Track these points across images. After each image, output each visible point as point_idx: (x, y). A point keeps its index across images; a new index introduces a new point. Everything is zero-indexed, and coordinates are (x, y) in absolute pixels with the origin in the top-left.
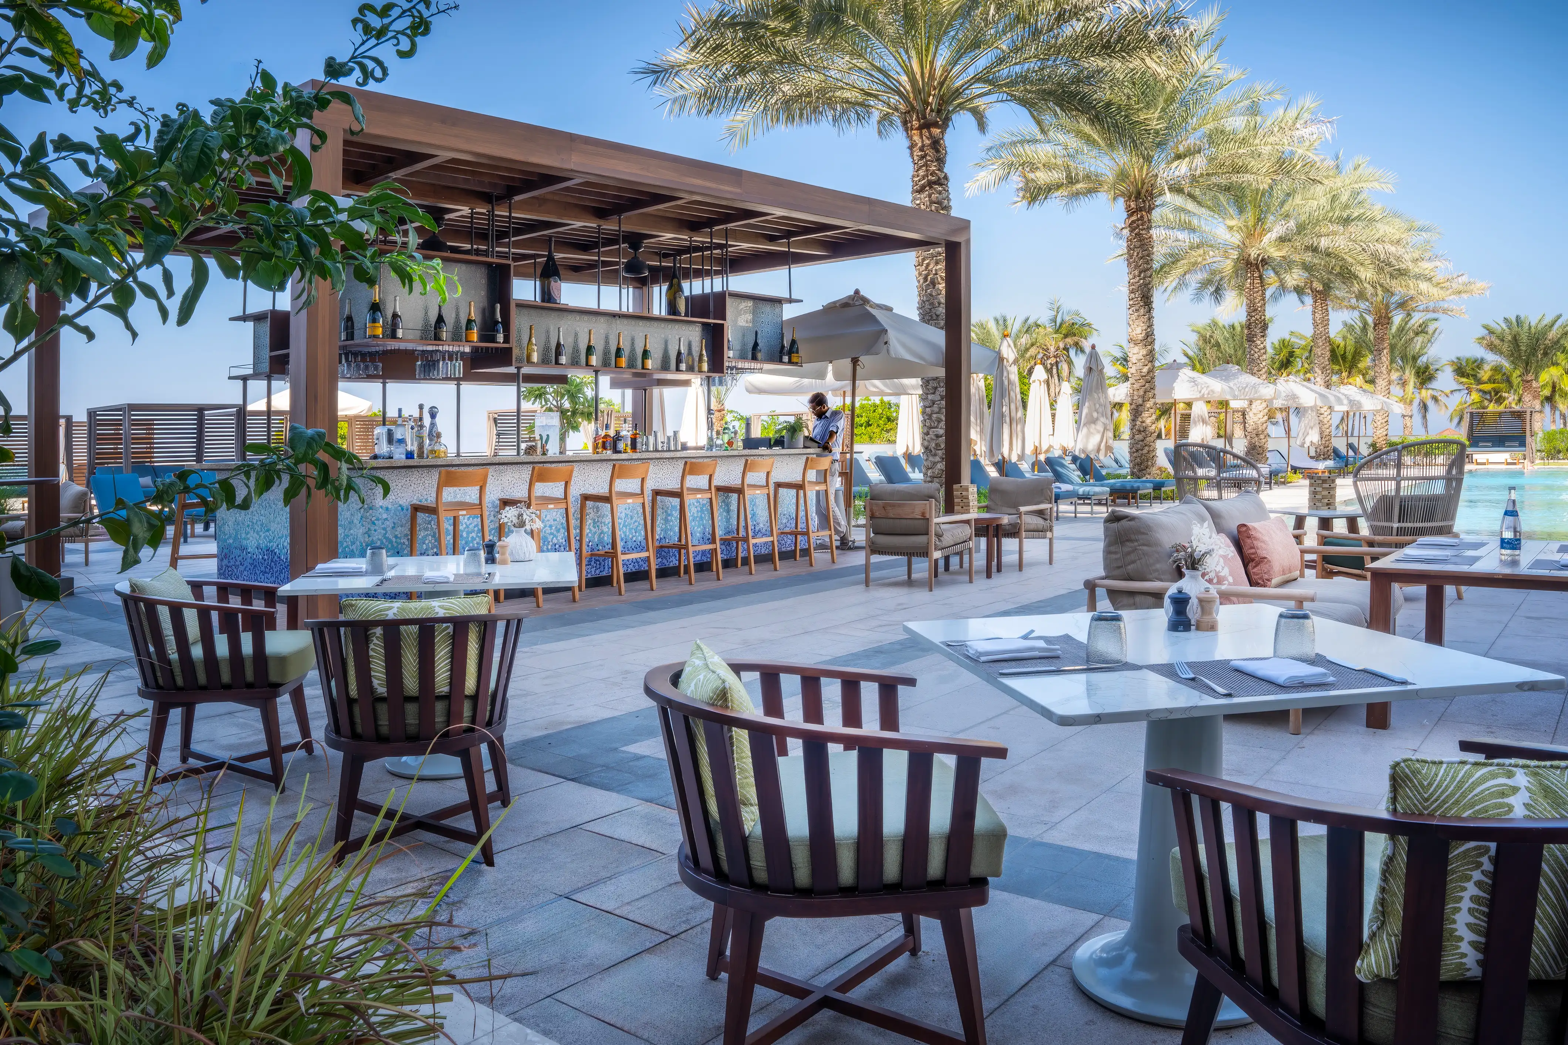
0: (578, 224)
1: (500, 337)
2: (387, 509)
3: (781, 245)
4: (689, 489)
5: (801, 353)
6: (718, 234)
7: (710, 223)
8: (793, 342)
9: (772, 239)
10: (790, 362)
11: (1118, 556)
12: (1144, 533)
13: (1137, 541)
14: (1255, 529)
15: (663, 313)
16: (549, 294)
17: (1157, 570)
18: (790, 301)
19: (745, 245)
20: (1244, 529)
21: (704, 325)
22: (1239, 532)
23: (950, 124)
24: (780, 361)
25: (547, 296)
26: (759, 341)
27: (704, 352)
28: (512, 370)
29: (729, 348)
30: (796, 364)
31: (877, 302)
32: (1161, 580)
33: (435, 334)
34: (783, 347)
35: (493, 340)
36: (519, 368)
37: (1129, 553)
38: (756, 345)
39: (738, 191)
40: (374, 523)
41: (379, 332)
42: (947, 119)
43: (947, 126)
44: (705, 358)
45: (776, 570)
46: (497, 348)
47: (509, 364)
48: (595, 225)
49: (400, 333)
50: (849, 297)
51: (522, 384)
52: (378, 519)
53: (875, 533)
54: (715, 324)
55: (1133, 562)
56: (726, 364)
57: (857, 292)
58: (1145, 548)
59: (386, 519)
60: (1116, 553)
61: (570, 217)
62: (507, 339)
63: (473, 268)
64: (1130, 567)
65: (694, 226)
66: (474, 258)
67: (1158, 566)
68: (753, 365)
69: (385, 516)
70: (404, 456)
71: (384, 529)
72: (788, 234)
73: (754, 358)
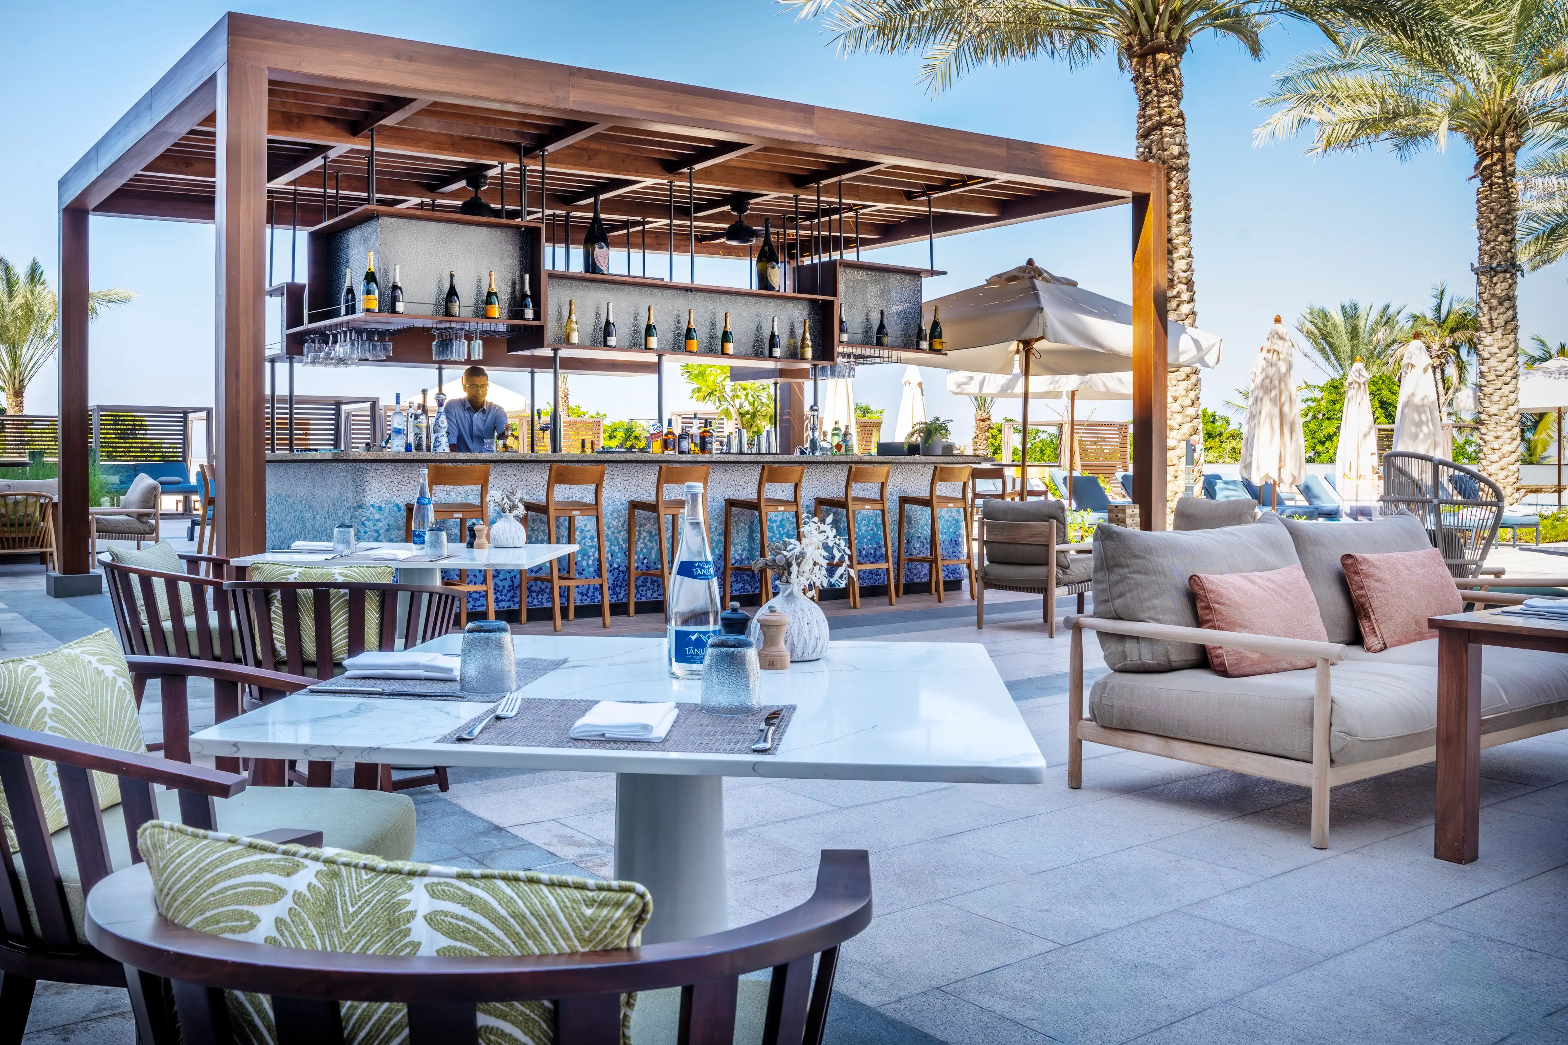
0: (649, 182)
1: (529, 313)
2: (380, 508)
3: (921, 204)
4: (768, 500)
5: (945, 338)
6: (828, 190)
7: (817, 176)
8: (936, 325)
9: (909, 197)
10: (932, 350)
11: (1104, 586)
12: (1140, 557)
13: (1128, 566)
14: (1367, 561)
15: (755, 287)
16: (594, 263)
17: (1154, 608)
18: (933, 273)
19: (882, 206)
20: (1350, 561)
21: (813, 302)
22: (1343, 564)
23: (1188, 46)
24: (918, 348)
25: (591, 265)
26: (885, 321)
27: (808, 336)
28: (547, 352)
29: (842, 330)
30: (939, 351)
31: (1057, 273)
32: (1158, 621)
33: (446, 308)
34: (920, 330)
35: (521, 316)
36: (555, 350)
37: (1117, 583)
38: (882, 327)
39: (809, 132)
40: (363, 524)
41: (375, 306)
42: (1182, 40)
43: (1184, 50)
44: (809, 343)
45: (891, 604)
46: (526, 327)
47: (541, 345)
48: (665, 182)
49: (400, 307)
50: (1020, 269)
51: (560, 371)
52: (368, 520)
53: (991, 561)
54: (823, 301)
55: (1122, 595)
56: (839, 349)
57: (1030, 262)
58: (1137, 576)
59: (379, 520)
60: (1101, 582)
61: (637, 172)
62: (537, 316)
63: (497, 232)
64: (1118, 602)
65: (800, 181)
66: (504, 221)
67: (1156, 602)
68: (877, 352)
69: (377, 516)
70: (403, 449)
71: (377, 531)
72: (928, 190)
73: (880, 344)
